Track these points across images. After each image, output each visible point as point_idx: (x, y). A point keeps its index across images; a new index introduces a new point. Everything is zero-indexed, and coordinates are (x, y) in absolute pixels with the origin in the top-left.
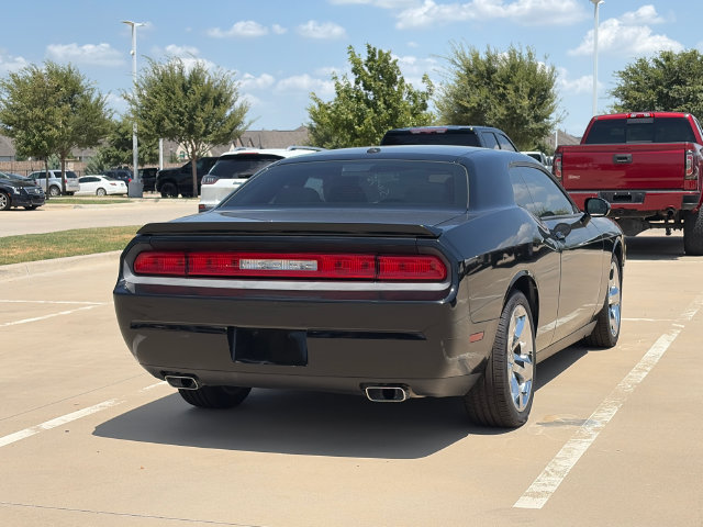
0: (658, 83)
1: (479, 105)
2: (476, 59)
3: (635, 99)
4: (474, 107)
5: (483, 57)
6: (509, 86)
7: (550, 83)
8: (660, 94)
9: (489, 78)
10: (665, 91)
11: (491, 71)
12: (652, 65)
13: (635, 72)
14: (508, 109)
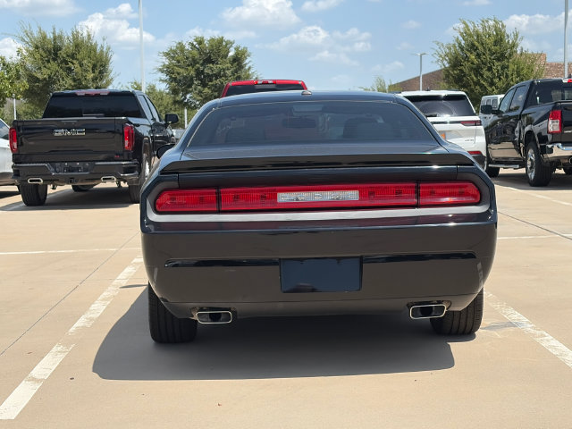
0: (195, 62)
1: (49, 77)
2: (44, 37)
3: (178, 74)
4: (45, 79)
5: (50, 36)
6: (74, 61)
7: (107, 61)
8: (197, 70)
9: (56, 54)
10: (201, 68)
11: (57, 49)
12: (188, 47)
13: (174, 52)
14: (74, 80)
